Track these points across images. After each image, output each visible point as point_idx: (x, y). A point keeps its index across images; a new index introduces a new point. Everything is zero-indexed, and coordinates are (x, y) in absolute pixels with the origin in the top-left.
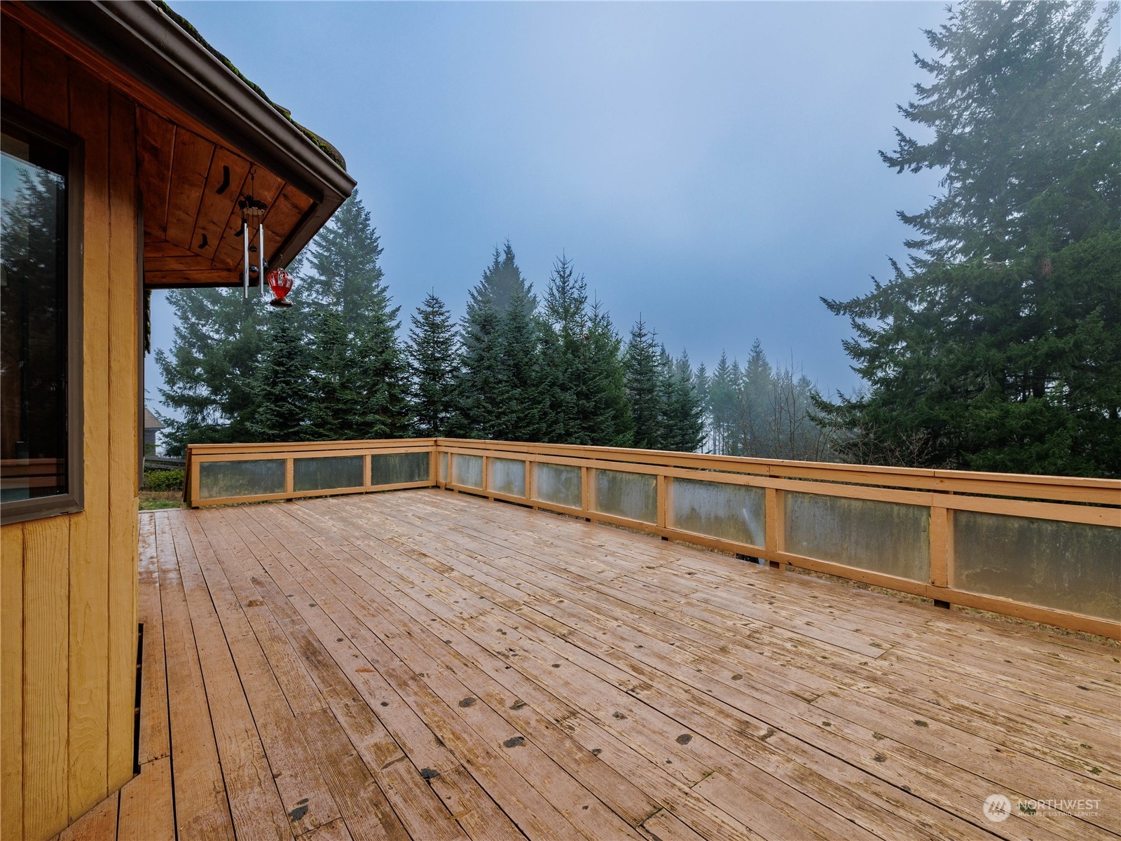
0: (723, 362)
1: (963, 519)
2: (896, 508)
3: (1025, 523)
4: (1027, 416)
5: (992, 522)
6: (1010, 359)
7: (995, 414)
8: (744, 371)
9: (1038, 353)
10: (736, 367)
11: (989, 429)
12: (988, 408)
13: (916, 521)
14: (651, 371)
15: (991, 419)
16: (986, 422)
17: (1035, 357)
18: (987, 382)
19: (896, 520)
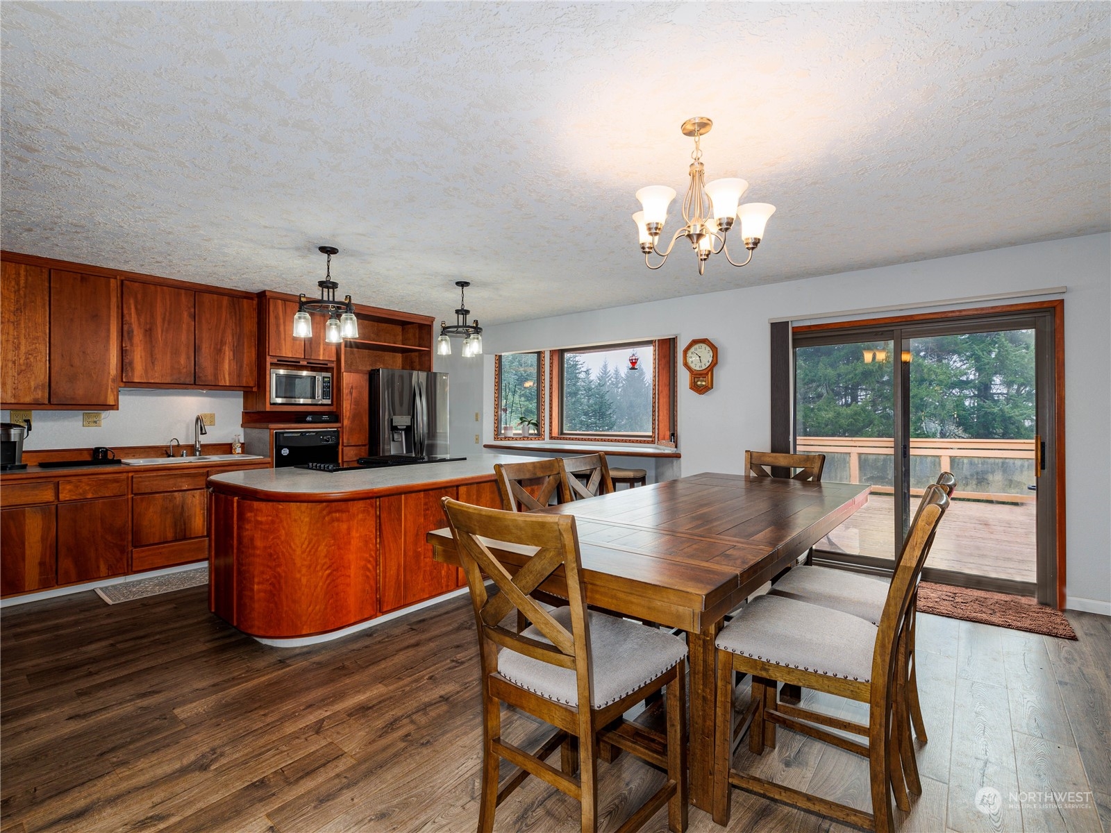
0: (605, 366)
1: (863, 456)
2: (836, 455)
3: (885, 456)
4: (851, 416)
5: (874, 457)
6: (839, 375)
7: (831, 415)
8: (623, 376)
9: (857, 372)
10: (617, 372)
11: (827, 425)
12: (826, 410)
13: (845, 459)
14: (576, 377)
15: (829, 419)
16: (826, 421)
17: (855, 375)
18: (824, 391)
19: (836, 460)
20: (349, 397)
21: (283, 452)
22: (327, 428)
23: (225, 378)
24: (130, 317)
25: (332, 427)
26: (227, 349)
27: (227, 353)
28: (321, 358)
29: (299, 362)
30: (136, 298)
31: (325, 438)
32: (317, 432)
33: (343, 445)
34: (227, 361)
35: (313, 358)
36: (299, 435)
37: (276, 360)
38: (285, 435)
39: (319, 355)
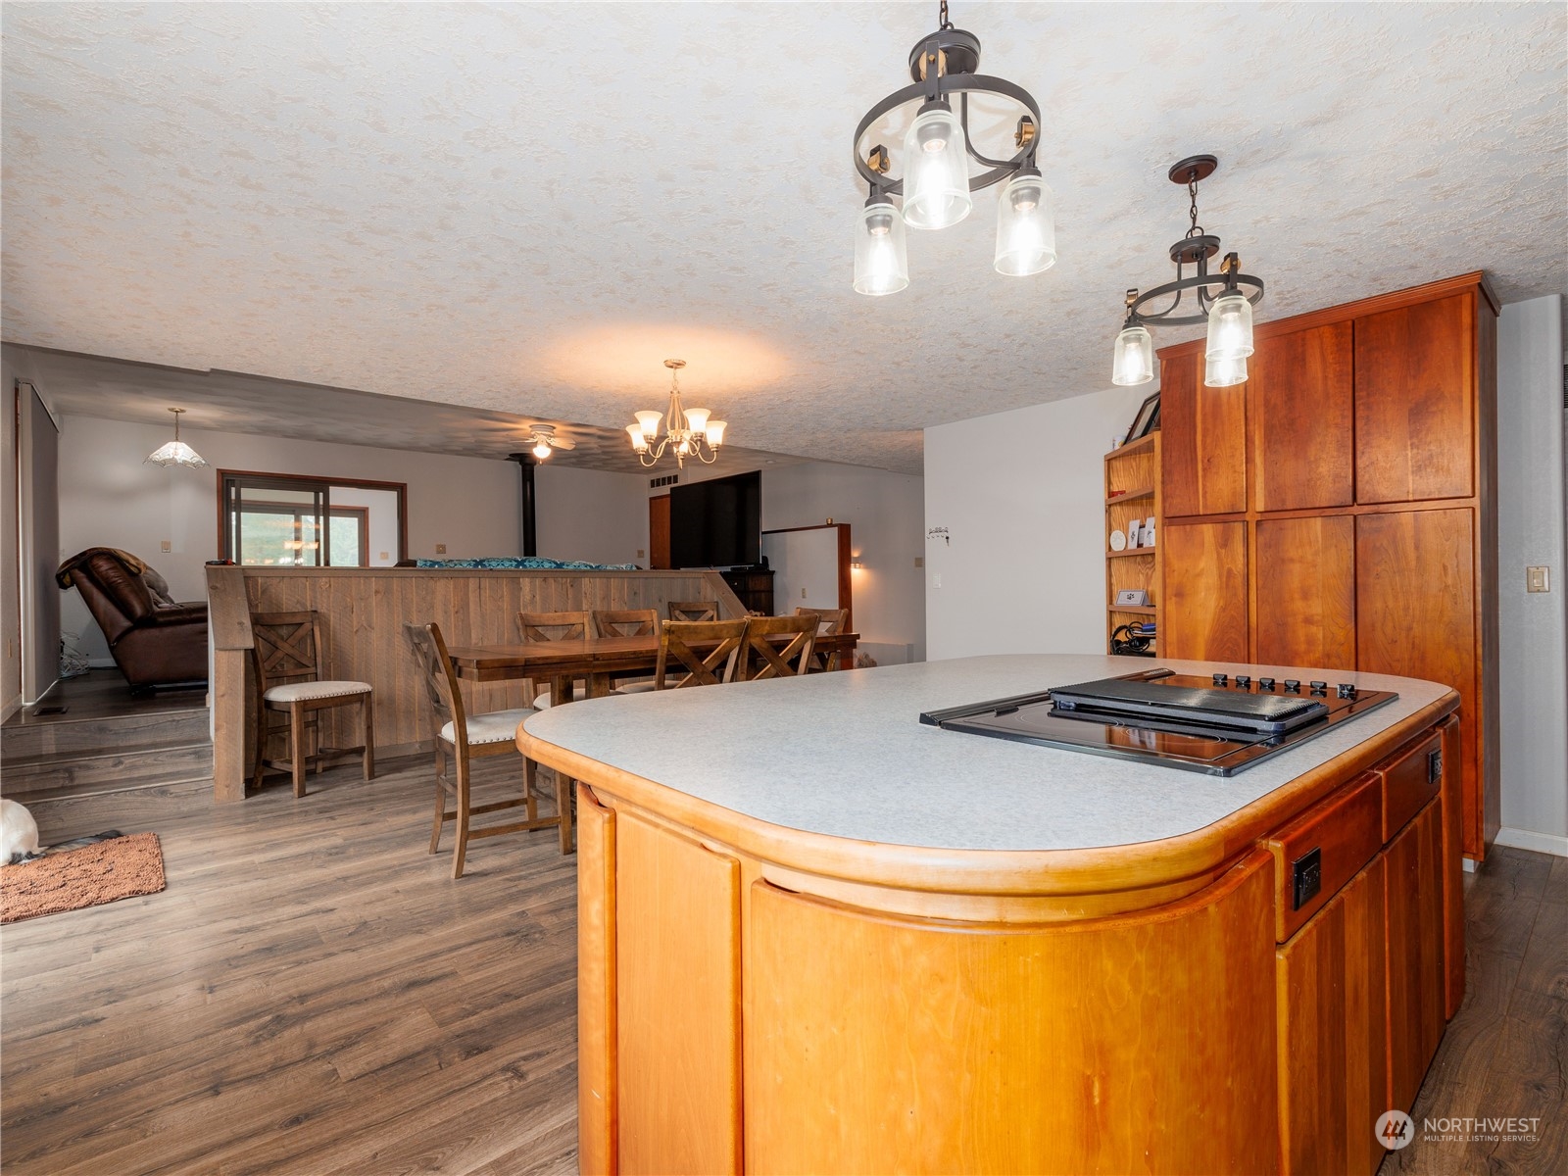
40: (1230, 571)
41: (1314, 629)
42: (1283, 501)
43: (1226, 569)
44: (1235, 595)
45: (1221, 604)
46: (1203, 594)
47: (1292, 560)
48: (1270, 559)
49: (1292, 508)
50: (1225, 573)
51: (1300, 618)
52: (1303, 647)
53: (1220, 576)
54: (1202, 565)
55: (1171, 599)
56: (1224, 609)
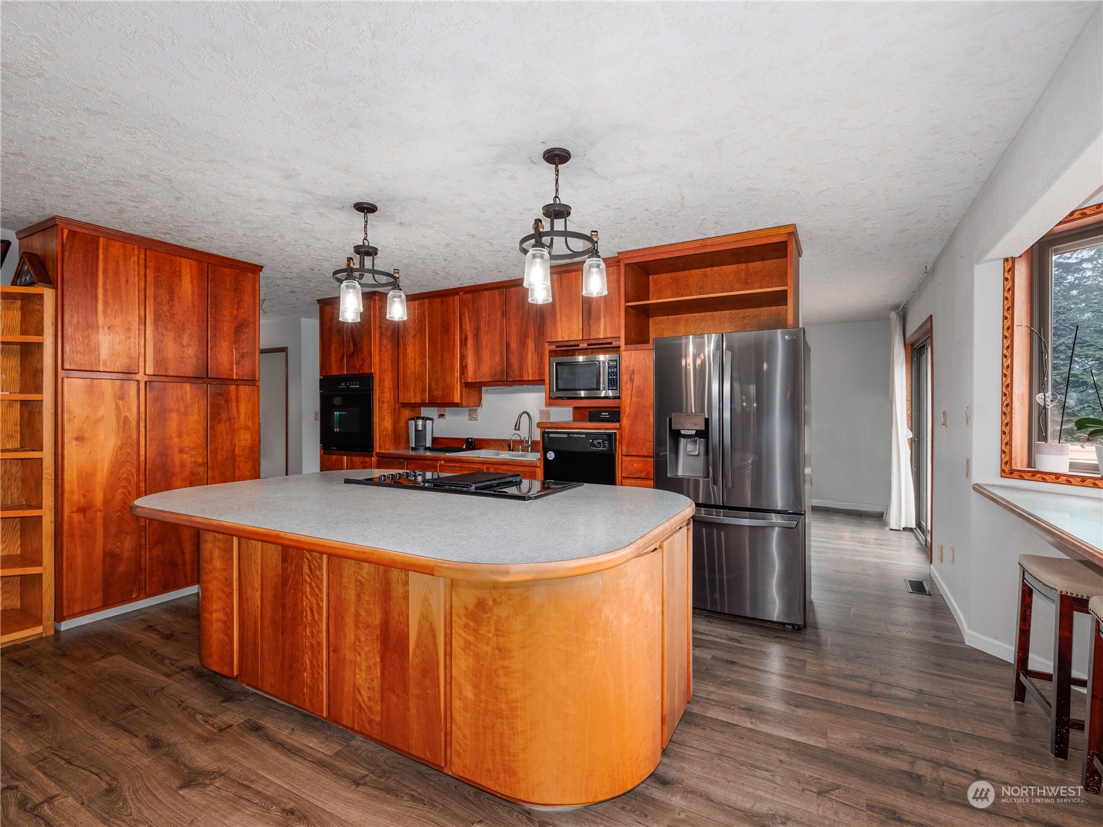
20: (629, 386)
21: (548, 455)
22: (601, 429)
23: (528, 372)
24: (466, 326)
25: (609, 428)
26: (530, 341)
27: (530, 345)
28: (602, 336)
29: (578, 345)
30: (468, 310)
31: (595, 442)
32: (586, 434)
33: (622, 455)
34: (530, 354)
35: (591, 337)
36: (584, 436)
37: (554, 347)
38: (551, 435)
39: (599, 332)
40: (126, 418)
41: (185, 456)
42: (166, 370)
43: (123, 416)
44: (130, 436)
45: (119, 444)
46: (103, 437)
47: (171, 411)
48: (157, 409)
49: (171, 375)
50: (122, 420)
51: (177, 449)
52: (178, 470)
53: (118, 423)
54: (101, 412)
55: (70, 442)
56: (121, 448)
